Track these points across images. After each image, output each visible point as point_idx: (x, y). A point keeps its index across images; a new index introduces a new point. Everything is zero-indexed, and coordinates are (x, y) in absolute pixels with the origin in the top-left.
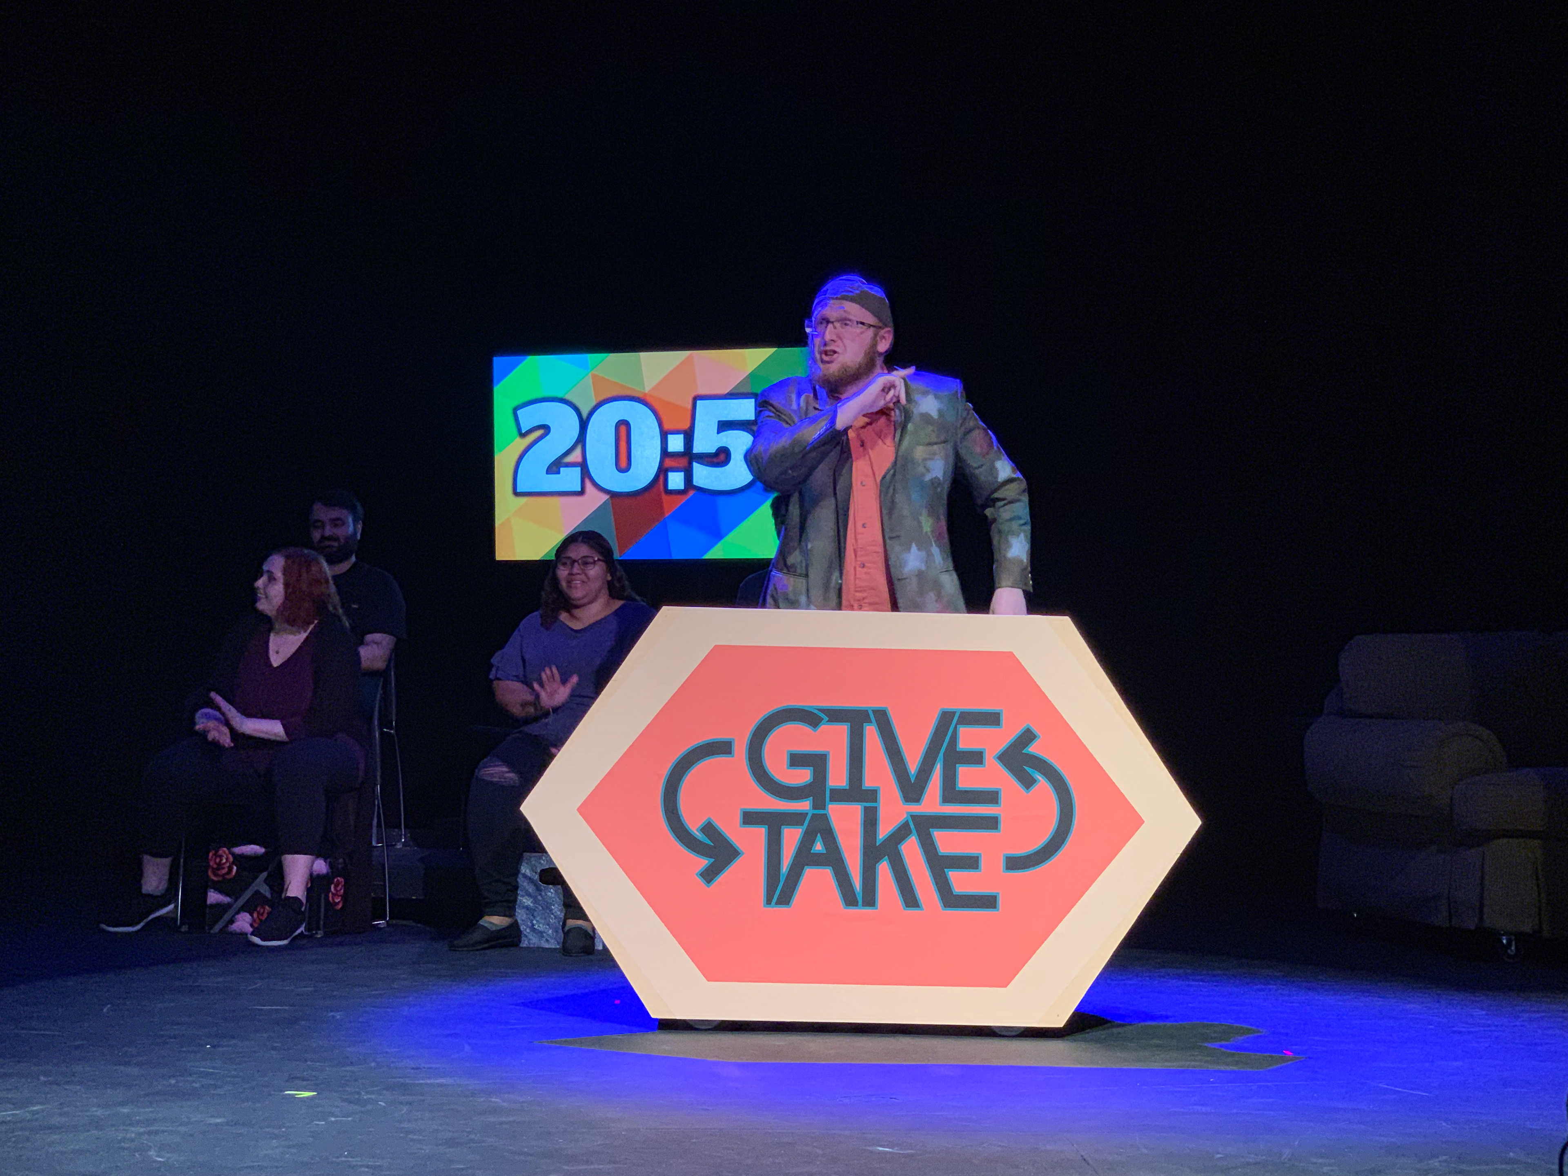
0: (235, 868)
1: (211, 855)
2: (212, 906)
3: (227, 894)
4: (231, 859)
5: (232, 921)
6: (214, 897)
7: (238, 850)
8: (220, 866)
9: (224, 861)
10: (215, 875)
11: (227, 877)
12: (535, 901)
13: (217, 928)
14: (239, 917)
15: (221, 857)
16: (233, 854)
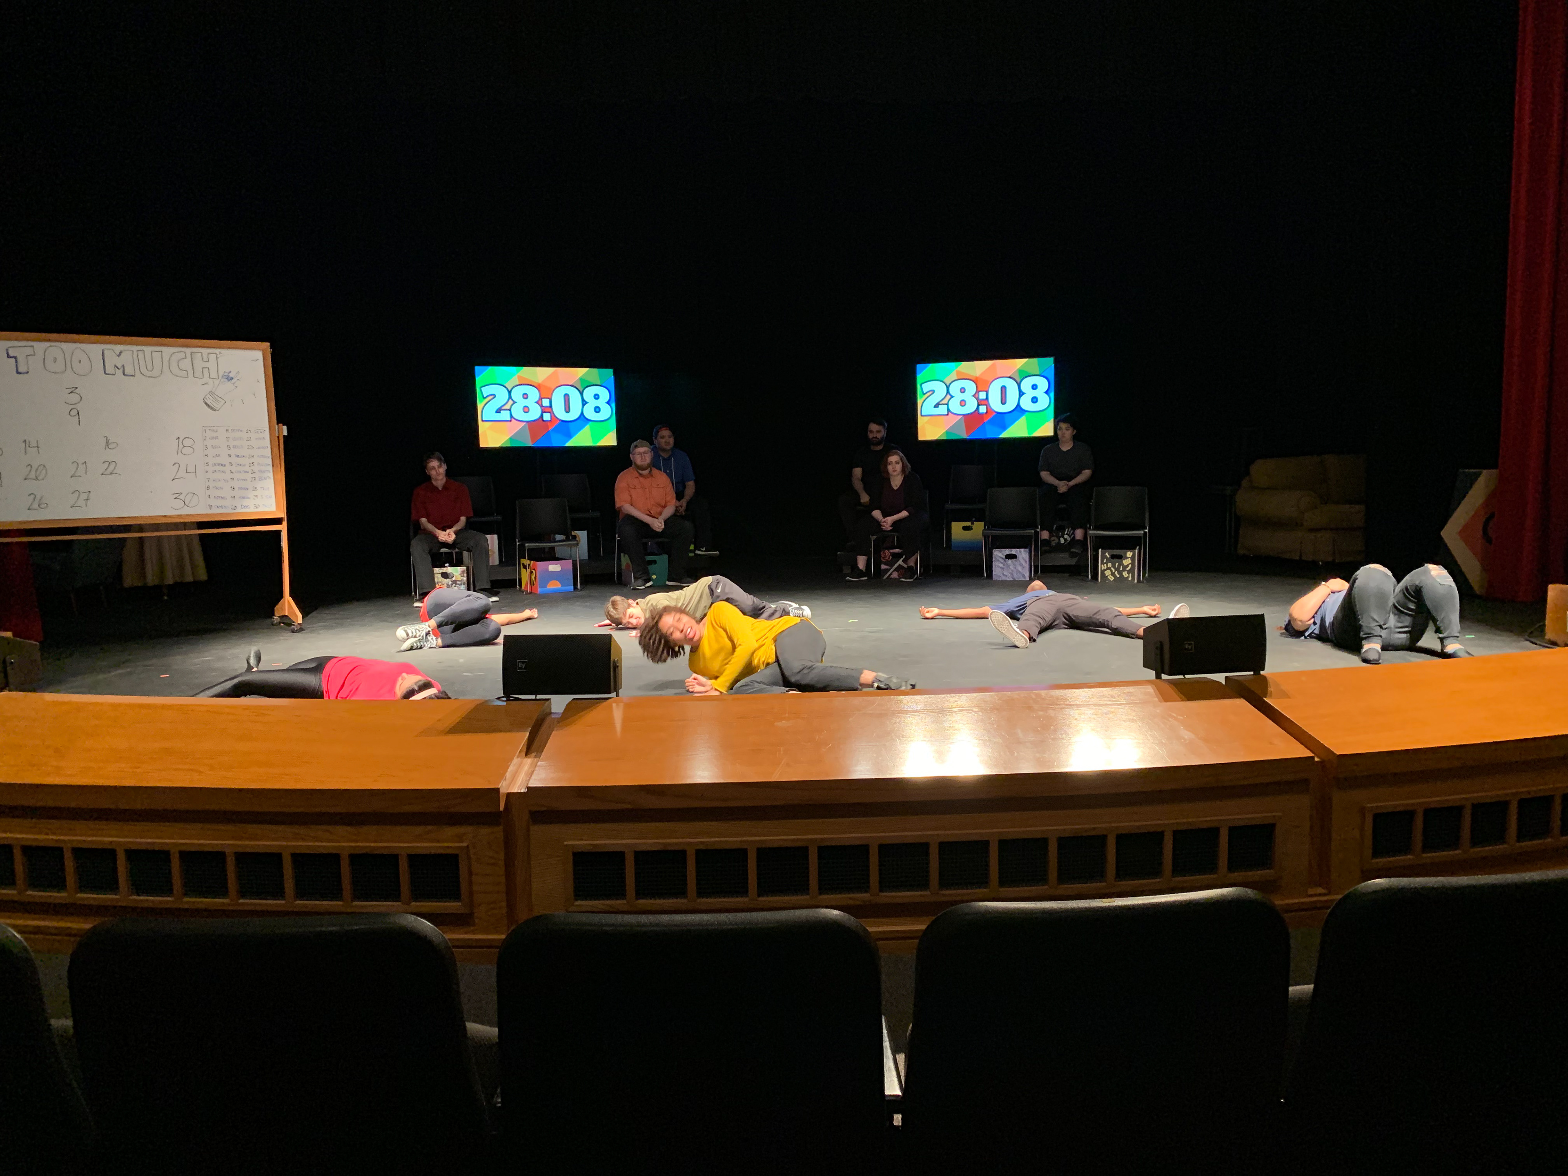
0: (891, 557)
1: (882, 553)
2: (883, 570)
3: (889, 566)
4: (889, 554)
5: (891, 574)
6: (883, 567)
7: (892, 551)
8: (886, 556)
9: (887, 555)
10: (884, 559)
11: (889, 560)
12: (1004, 565)
13: (885, 577)
14: (894, 573)
15: (886, 553)
16: (890, 553)
